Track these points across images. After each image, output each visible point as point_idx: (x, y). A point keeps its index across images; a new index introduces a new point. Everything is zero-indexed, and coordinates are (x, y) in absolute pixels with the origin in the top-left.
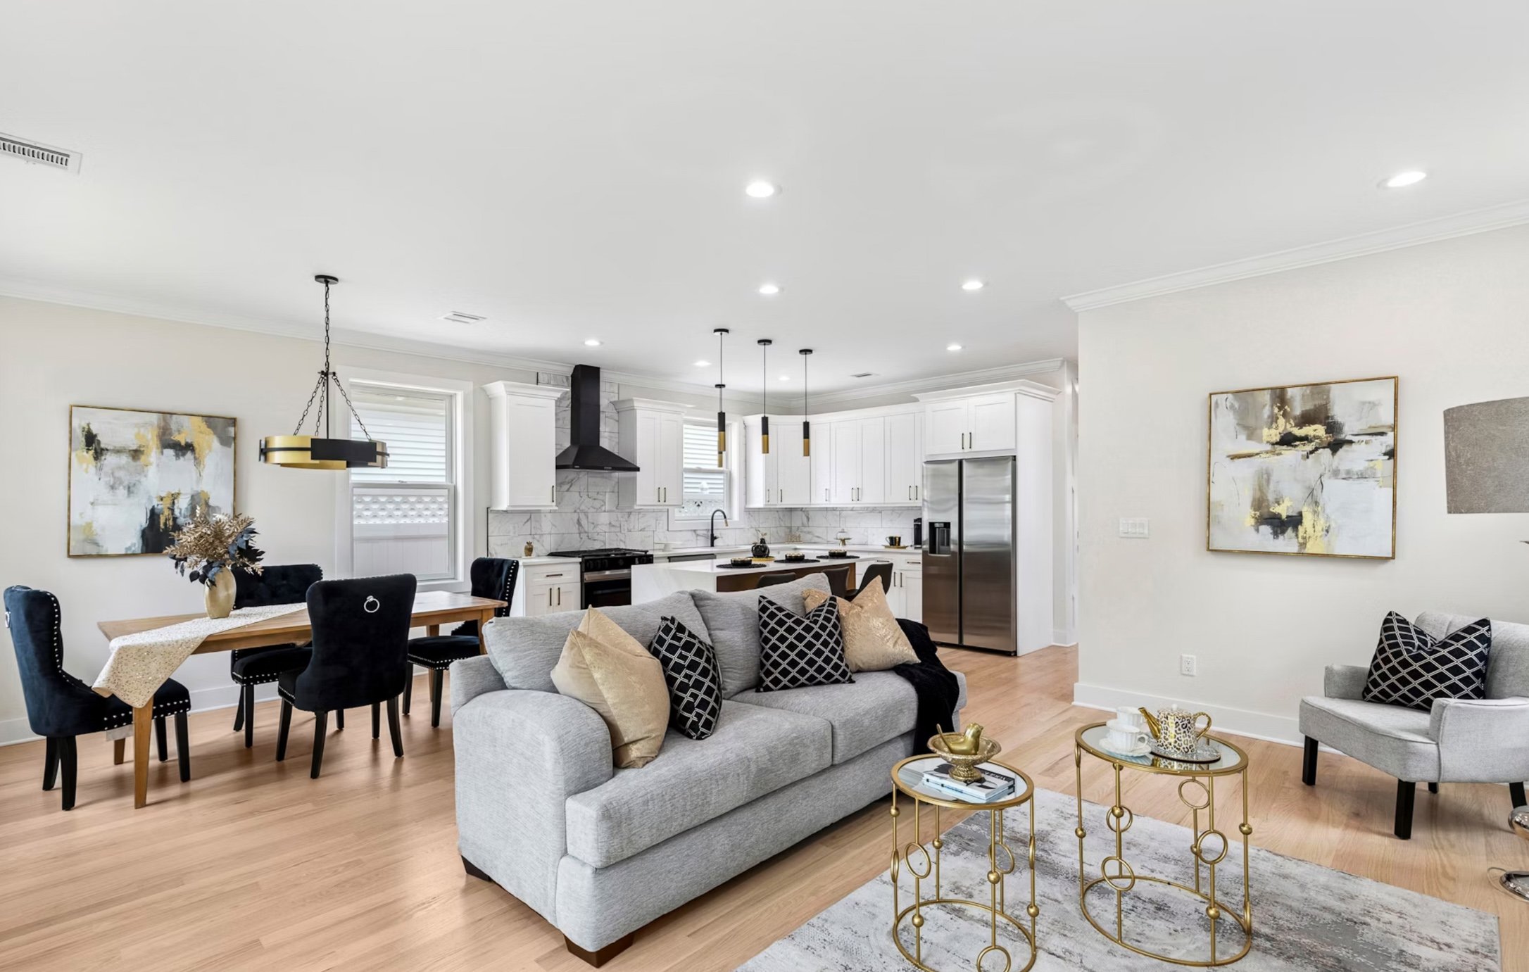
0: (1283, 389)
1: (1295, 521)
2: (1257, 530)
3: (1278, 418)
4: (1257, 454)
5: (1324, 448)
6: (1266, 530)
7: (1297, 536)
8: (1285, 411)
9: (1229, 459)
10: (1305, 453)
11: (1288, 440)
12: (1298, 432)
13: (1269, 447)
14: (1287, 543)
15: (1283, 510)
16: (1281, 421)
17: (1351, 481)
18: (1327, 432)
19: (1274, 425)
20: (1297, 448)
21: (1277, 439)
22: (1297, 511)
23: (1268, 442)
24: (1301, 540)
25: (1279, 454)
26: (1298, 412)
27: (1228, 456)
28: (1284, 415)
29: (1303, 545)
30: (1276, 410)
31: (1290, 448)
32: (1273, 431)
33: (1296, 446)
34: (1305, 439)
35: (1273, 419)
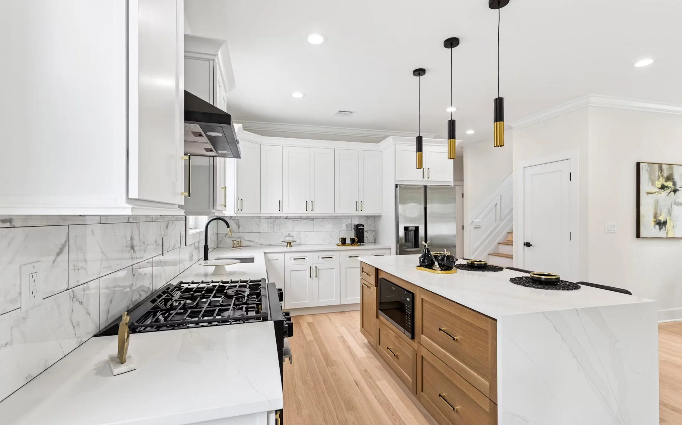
0: (661, 164)
1: (665, 223)
2: (655, 227)
3: (660, 177)
4: (655, 193)
5: (672, 192)
6: (657, 227)
7: (666, 229)
8: (662, 174)
9: (646, 194)
10: (667, 193)
11: (663, 187)
12: (666, 184)
13: (658, 190)
14: (662, 234)
15: (662, 218)
16: (661, 178)
17: (678, 206)
18: (673, 186)
19: (659, 180)
20: (666, 191)
21: (660, 186)
22: (666, 219)
23: (658, 188)
24: (667, 232)
25: (661, 193)
26: (665, 176)
27: (646, 193)
28: (662, 176)
29: (667, 233)
30: (660, 173)
31: (664, 191)
32: (659, 182)
33: (665, 190)
34: (667, 187)
35: (659, 178)
